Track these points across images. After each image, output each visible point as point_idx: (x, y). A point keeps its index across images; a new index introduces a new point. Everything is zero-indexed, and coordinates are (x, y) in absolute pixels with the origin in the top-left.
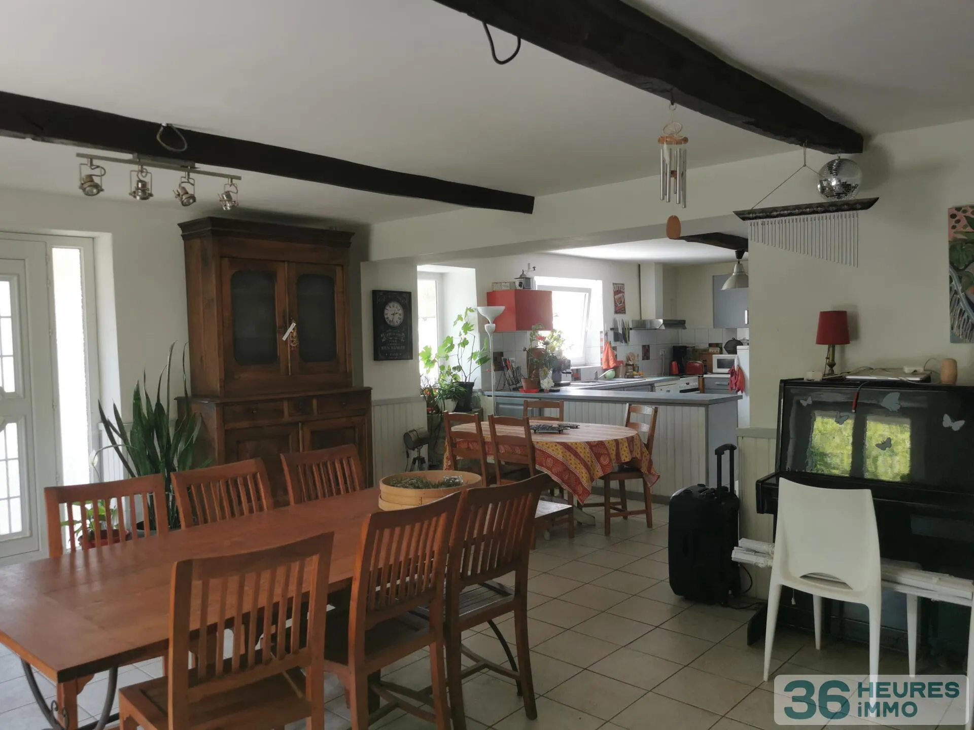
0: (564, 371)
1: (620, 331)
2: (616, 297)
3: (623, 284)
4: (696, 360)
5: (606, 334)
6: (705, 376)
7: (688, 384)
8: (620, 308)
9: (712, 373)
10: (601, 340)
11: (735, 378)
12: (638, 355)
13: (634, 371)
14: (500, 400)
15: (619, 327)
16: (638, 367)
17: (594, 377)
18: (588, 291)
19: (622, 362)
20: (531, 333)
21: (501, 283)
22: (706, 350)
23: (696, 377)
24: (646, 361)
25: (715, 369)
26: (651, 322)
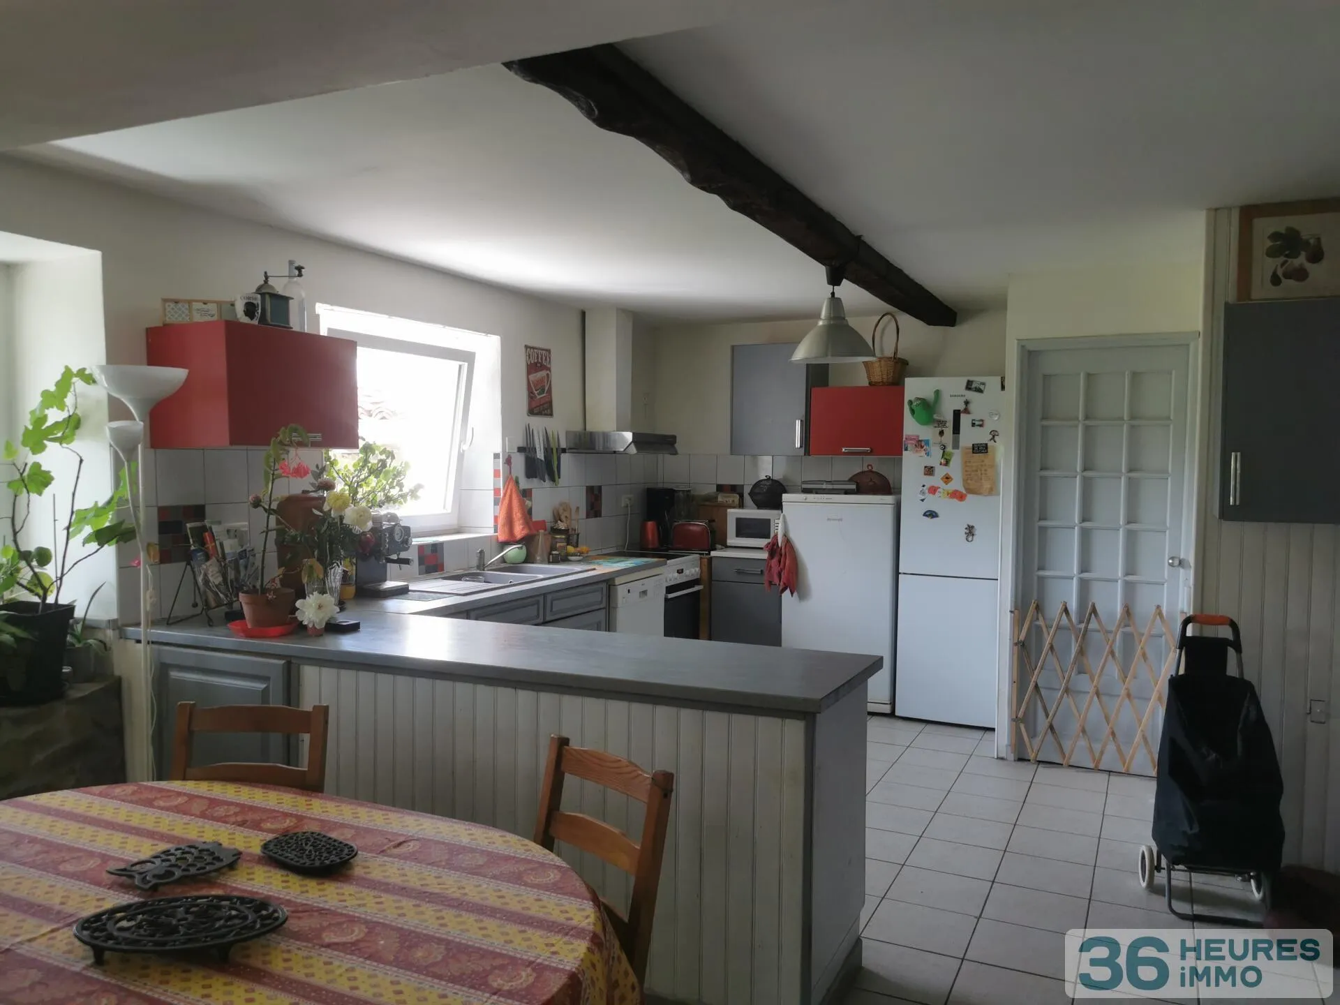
0: (394, 557)
1: (540, 455)
2: (532, 377)
3: (549, 351)
4: (693, 519)
5: (508, 461)
6: (713, 553)
7: (680, 572)
8: (540, 404)
9: (726, 547)
10: (496, 474)
11: (780, 562)
12: (578, 508)
13: (568, 544)
14: (170, 655)
15: (537, 446)
16: (578, 535)
17: (475, 562)
18: (467, 358)
19: (542, 524)
20: (269, 456)
21: (190, 302)
22: (710, 499)
23: (694, 557)
24: (593, 521)
25: (732, 540)
26: (606, 436)
